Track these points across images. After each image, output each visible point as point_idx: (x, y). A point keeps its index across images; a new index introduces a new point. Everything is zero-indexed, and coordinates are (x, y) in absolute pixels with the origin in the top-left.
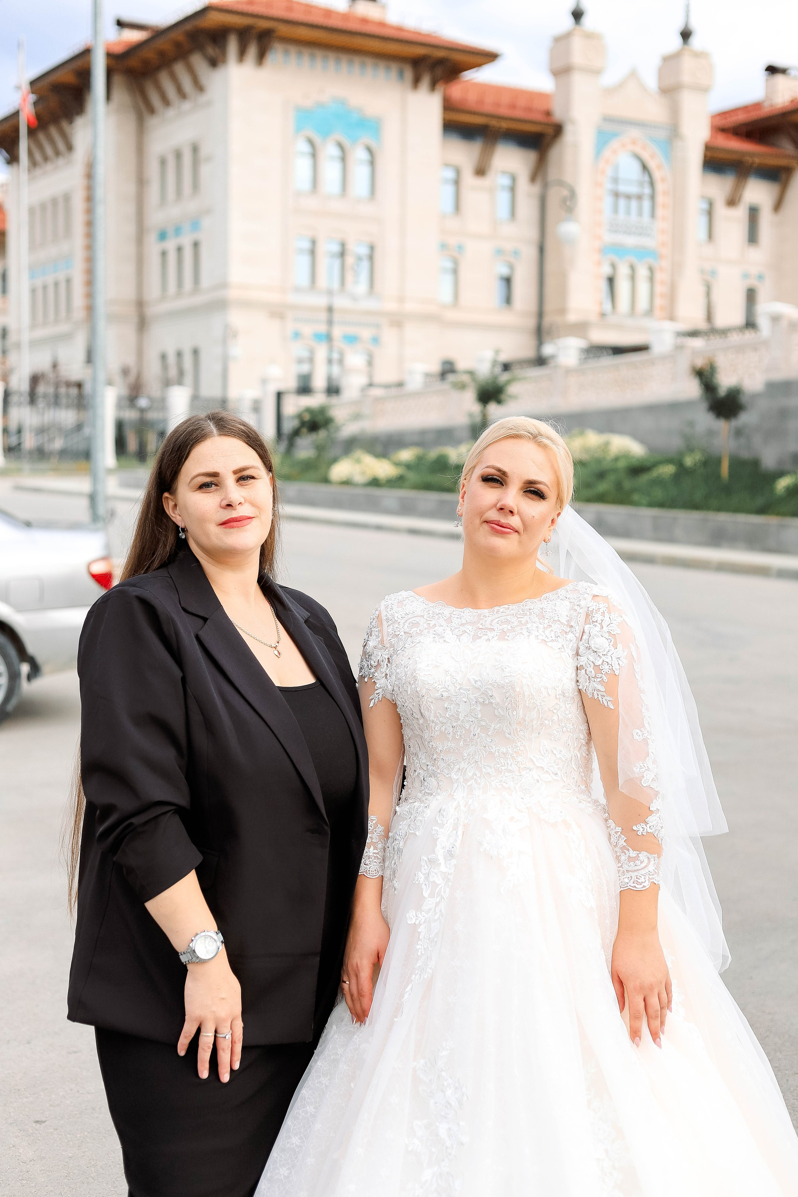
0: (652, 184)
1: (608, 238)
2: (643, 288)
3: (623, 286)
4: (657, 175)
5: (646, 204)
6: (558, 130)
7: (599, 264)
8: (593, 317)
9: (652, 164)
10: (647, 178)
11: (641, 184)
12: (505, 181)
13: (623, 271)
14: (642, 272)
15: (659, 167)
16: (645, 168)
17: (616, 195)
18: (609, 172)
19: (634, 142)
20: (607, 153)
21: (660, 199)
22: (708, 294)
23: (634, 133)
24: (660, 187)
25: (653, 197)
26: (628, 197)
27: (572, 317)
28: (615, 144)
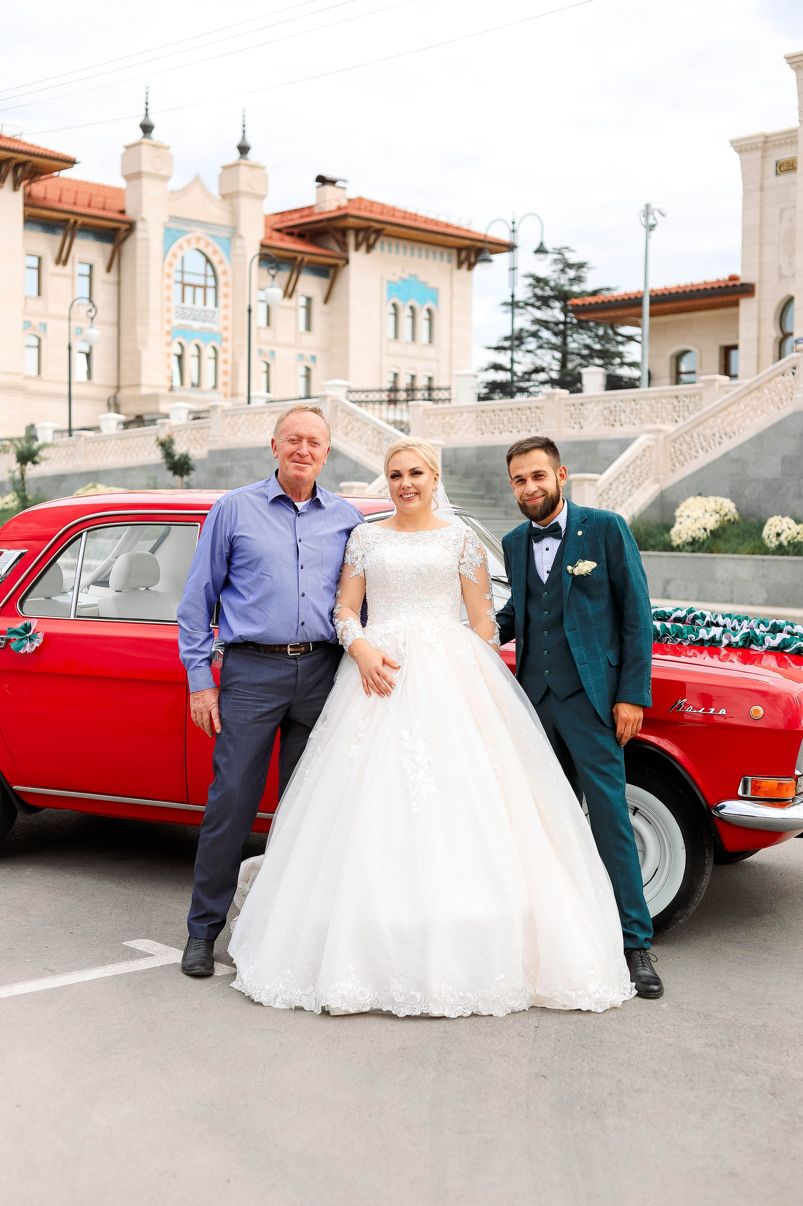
0: (215, 276)
1: (176, 322)
2: (208, 365)
3: (191, 363)
4: (219, 269)
5: (211, 293)
6: (131, 227)
7: (169, 344)
8: (165, 391)
9: (215, 259)
10: (210, 272)
11: (206, 276)
12: (86, 270)
13: (191, 351)
14: (208, 352)
15: (221, 262)
16: (208, 261)
17: (184, 285)
18: (178, 266)
19: (198, 239)
20: (174, 248)
21: (222, 290)
22: (268, 372)
23: (199, 232)
24: (222, 279)
25: (216, 287)
26: (195, 286)
27: (144, 391)
28: (182, 241)
